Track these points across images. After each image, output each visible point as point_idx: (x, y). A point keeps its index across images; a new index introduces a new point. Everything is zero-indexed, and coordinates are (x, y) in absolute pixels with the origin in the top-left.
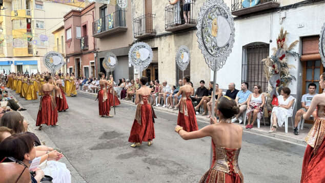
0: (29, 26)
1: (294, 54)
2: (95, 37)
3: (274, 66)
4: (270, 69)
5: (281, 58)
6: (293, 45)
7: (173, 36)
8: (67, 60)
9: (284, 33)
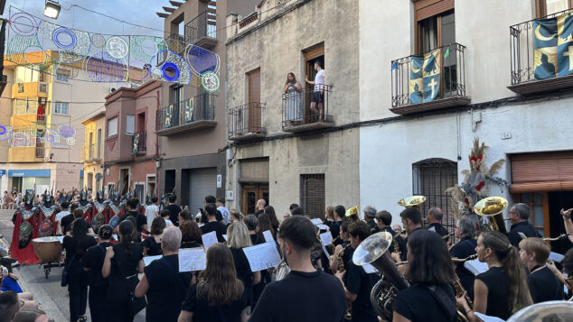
0: (41, 110)
1: (498, 182)
2: (159, 134)
3: (467, 201)
4: (461, 205)
5: (479, 188)
6: (496, 166)
7: (295, 139)
8: (105, 170)
9: (480, 146)
